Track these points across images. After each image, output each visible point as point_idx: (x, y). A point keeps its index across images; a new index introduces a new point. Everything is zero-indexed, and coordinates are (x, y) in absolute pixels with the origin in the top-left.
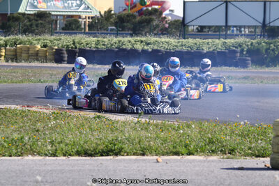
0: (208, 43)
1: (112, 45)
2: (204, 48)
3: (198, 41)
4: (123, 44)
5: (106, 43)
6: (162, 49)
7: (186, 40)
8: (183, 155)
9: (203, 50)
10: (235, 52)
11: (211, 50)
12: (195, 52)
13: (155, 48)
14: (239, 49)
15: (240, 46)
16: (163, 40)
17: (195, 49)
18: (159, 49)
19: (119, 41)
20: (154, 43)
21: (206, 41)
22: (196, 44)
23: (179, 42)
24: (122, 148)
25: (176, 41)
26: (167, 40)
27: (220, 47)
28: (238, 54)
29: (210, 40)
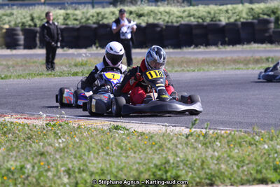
0: (227, 11)
1: (88, 19)
2: (222, 19)
3: (213, 8)
4: (103, 18)
5: (79, 17)
6: (161, 22)
7: (196, 8)
8: (273, 183)
9: (220, 20)
10: (267, 22)
11: (232, 20)
12: (209, 25)
13: (151, 20)
14: (272, 18)
15: (274, 13)
16: (162, 9)
17: (208, 20)
18: (156, 22)
19: (98, 14)
20: (149, 14)
21: (224, 8)
22: (209, 13)
23: (184, 11)
24: (179, 177)
25: (181, 9)
26: (168, 8)
27: (244, 15)
28: (272, 26)
29: (229, 7)
